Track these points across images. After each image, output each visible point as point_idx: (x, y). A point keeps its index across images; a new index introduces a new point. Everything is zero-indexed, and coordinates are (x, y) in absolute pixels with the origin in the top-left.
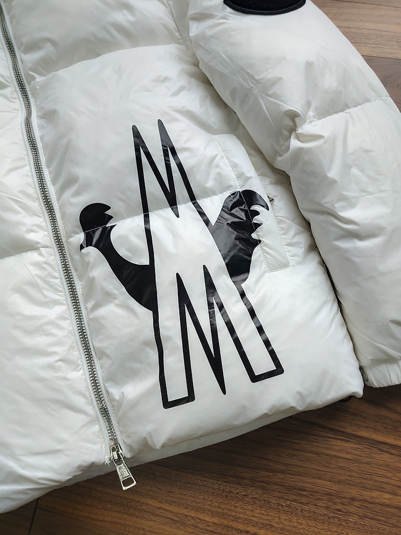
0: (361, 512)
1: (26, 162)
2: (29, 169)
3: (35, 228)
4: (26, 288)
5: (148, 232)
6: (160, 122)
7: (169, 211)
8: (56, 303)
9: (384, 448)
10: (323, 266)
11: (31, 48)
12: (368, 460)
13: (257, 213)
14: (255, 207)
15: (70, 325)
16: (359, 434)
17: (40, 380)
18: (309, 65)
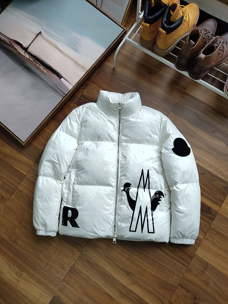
0: (158, 266)
1: (116, 165)
2: (115, 167)
3: (113, 182)
4: (108, 195)
5: (137, 193)
6: (148, 170)
7: (143, 189)
8: (113, 200)
9: (168, 255)
10: (170, 213)
11: (124, 136)
12: (164, 256)
13: (161, 198)
14: (162, 196)
15: (114, 206)
16: (164, 250)
17: (106, 216)
18: (184, 172)
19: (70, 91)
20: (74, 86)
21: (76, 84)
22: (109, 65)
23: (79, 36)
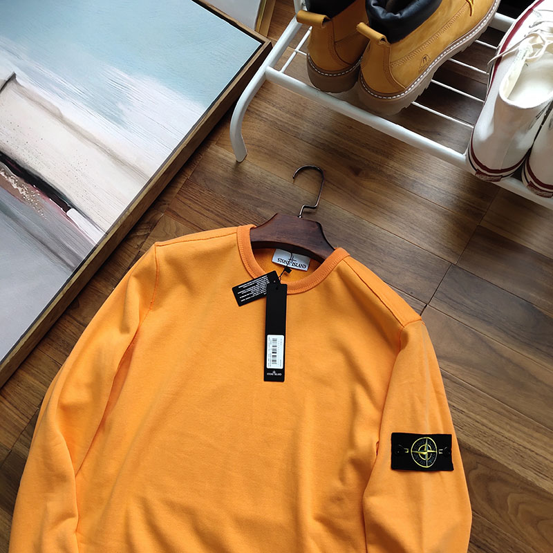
19: (95, 248)
20: (107, 233)
21: (113, 226)
22: (222, 156)
23: (126, 76)
